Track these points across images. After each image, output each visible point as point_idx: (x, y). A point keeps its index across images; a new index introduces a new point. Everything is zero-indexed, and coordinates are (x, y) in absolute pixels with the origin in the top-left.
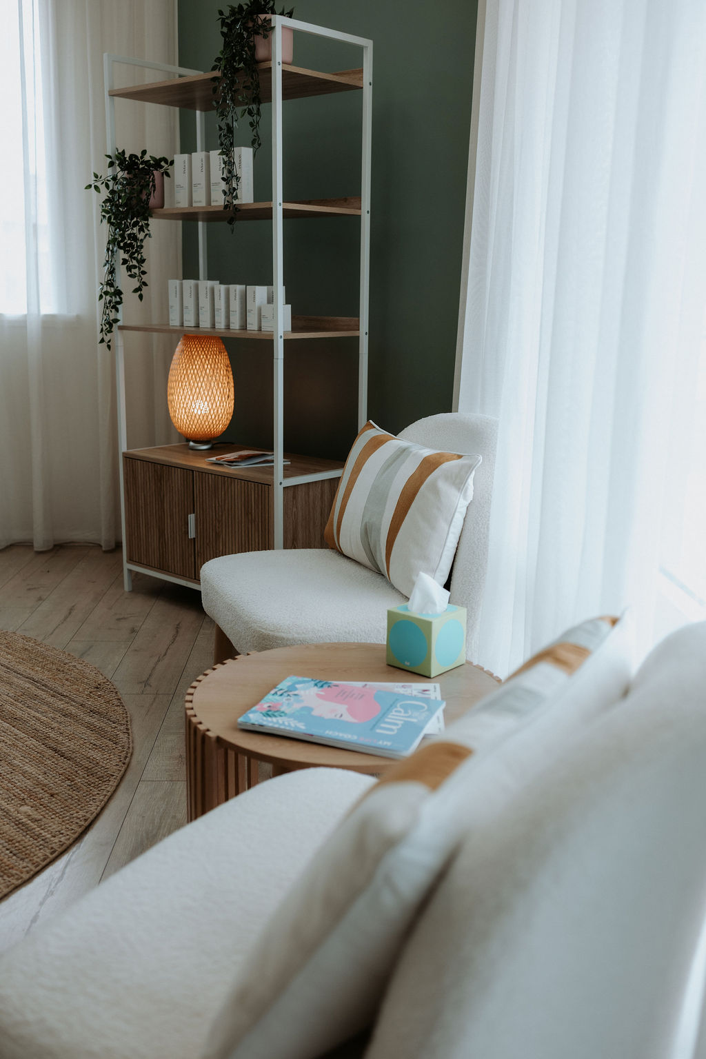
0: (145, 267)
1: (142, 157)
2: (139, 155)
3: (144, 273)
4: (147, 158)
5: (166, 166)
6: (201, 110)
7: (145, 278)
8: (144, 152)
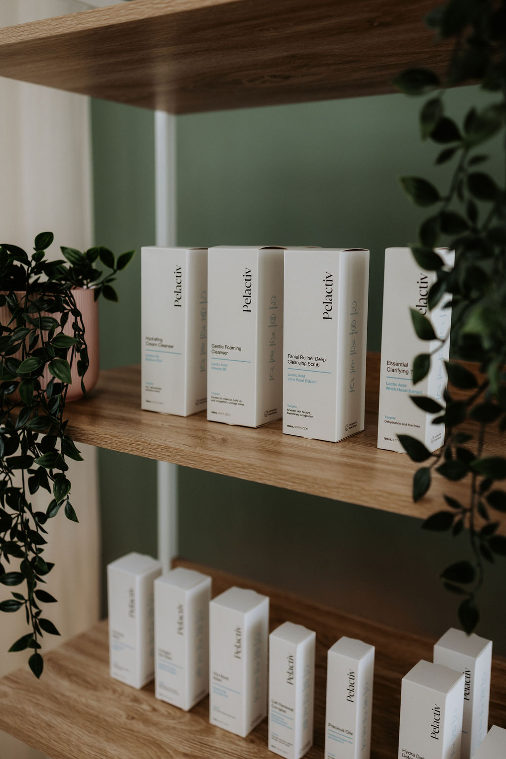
0: (48, 583)
1: (38, 256)
2: (30, 251)
3: (47, 598)
4: (52, 254)
5: (106, 271)
6: (169, 111)
7: (48, 611)
8: (44, 240)
